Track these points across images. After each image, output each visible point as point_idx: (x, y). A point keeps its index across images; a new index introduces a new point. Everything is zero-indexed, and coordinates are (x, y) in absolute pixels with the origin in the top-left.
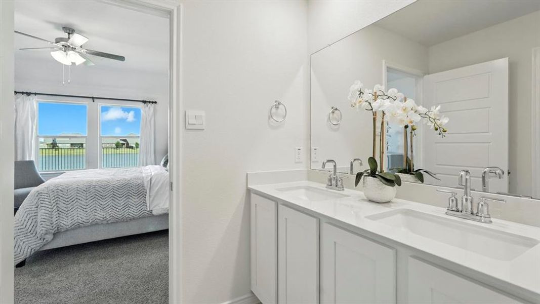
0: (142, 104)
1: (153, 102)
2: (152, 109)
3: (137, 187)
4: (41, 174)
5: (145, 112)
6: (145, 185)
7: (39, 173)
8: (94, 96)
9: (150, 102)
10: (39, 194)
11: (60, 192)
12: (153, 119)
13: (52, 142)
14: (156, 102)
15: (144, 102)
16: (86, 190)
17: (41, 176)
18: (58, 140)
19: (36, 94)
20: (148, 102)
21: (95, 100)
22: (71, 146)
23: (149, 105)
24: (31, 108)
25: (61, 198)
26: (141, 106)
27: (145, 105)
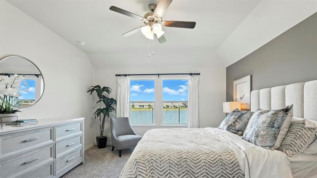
0: (190, 76)
1: (197, 74)
2: (197, 79)
3: (231, 165)
4: (132, 126)
5: (192, 82)
6: (241, 164)
7: (131, 125)
8: (159, 74)
9: (195, 74)
10: (137, 162)
11: (154, 162)
12: (197, 87)
13: (132, 105)
14: (199, 74)
15: (191, 74)
16: (177, 163)
17: (131, 127)
18: (135, 104)
19: (129, 75)
20: (193, 74)
21: (160, 76)
22: (139, 107)
23: (195, 76)
24: (127, 84)
25: (156, 170)
26: (188, 78)
27: (192, 76)
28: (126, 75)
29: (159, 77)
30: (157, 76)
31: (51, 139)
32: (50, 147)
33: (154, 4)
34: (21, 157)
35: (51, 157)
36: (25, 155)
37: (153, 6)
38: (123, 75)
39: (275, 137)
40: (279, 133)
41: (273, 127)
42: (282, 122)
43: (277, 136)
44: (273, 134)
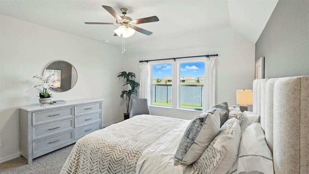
0: (206, 58)
1: (214, 55)
2: (213, 61)
9: (212, 56)
12: (214, 70)
14: (217, 55)
15: (208, 56)
20: (210, 55)
21: (176, 59)
23: (211, 58)
26: (204, 60)
27: (208, 58)
28: (147, 61)
29: (175, 61)
30: (173, 60)
31: (71, 115)
32: (71, 120)
33: (125, 8)
34: (48, 125)
35: (71, 127)
36: (50, 124)
37: (124, 10)
38: (145, 61)
39: (186, 150)
40: (190, 146)
41: (188, 137)
42: (196, 134)
43: (188, 150)
44: (185, 146)
